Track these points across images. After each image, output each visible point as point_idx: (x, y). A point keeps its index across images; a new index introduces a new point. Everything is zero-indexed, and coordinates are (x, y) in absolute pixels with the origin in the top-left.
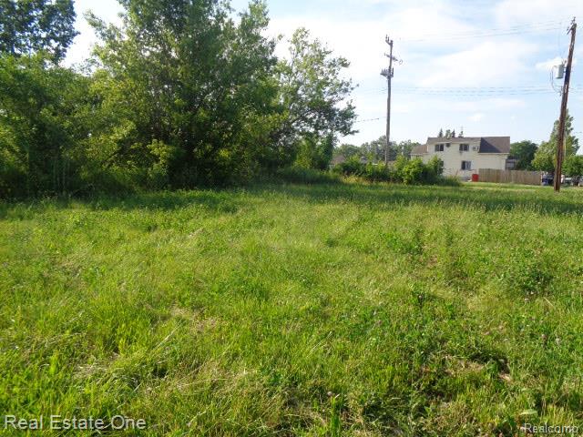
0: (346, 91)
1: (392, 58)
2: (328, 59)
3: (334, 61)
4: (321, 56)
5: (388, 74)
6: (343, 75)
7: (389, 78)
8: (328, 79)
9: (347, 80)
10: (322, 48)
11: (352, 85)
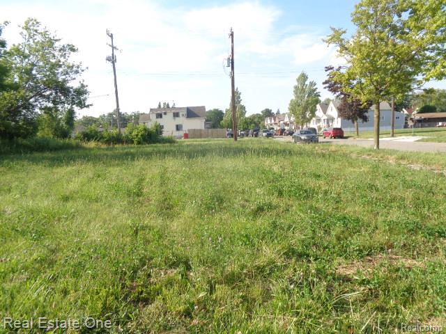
0: (77, 72)
1: (113, 48)
2: (57, 44)
3: (64, 46)
4: (51, 43)
5: (112, 60)
6: (72, 59)
7: (113, 63)
8: (60, 61)
9: (76, 63)
10: (51, 36)
11: (83, 67)
